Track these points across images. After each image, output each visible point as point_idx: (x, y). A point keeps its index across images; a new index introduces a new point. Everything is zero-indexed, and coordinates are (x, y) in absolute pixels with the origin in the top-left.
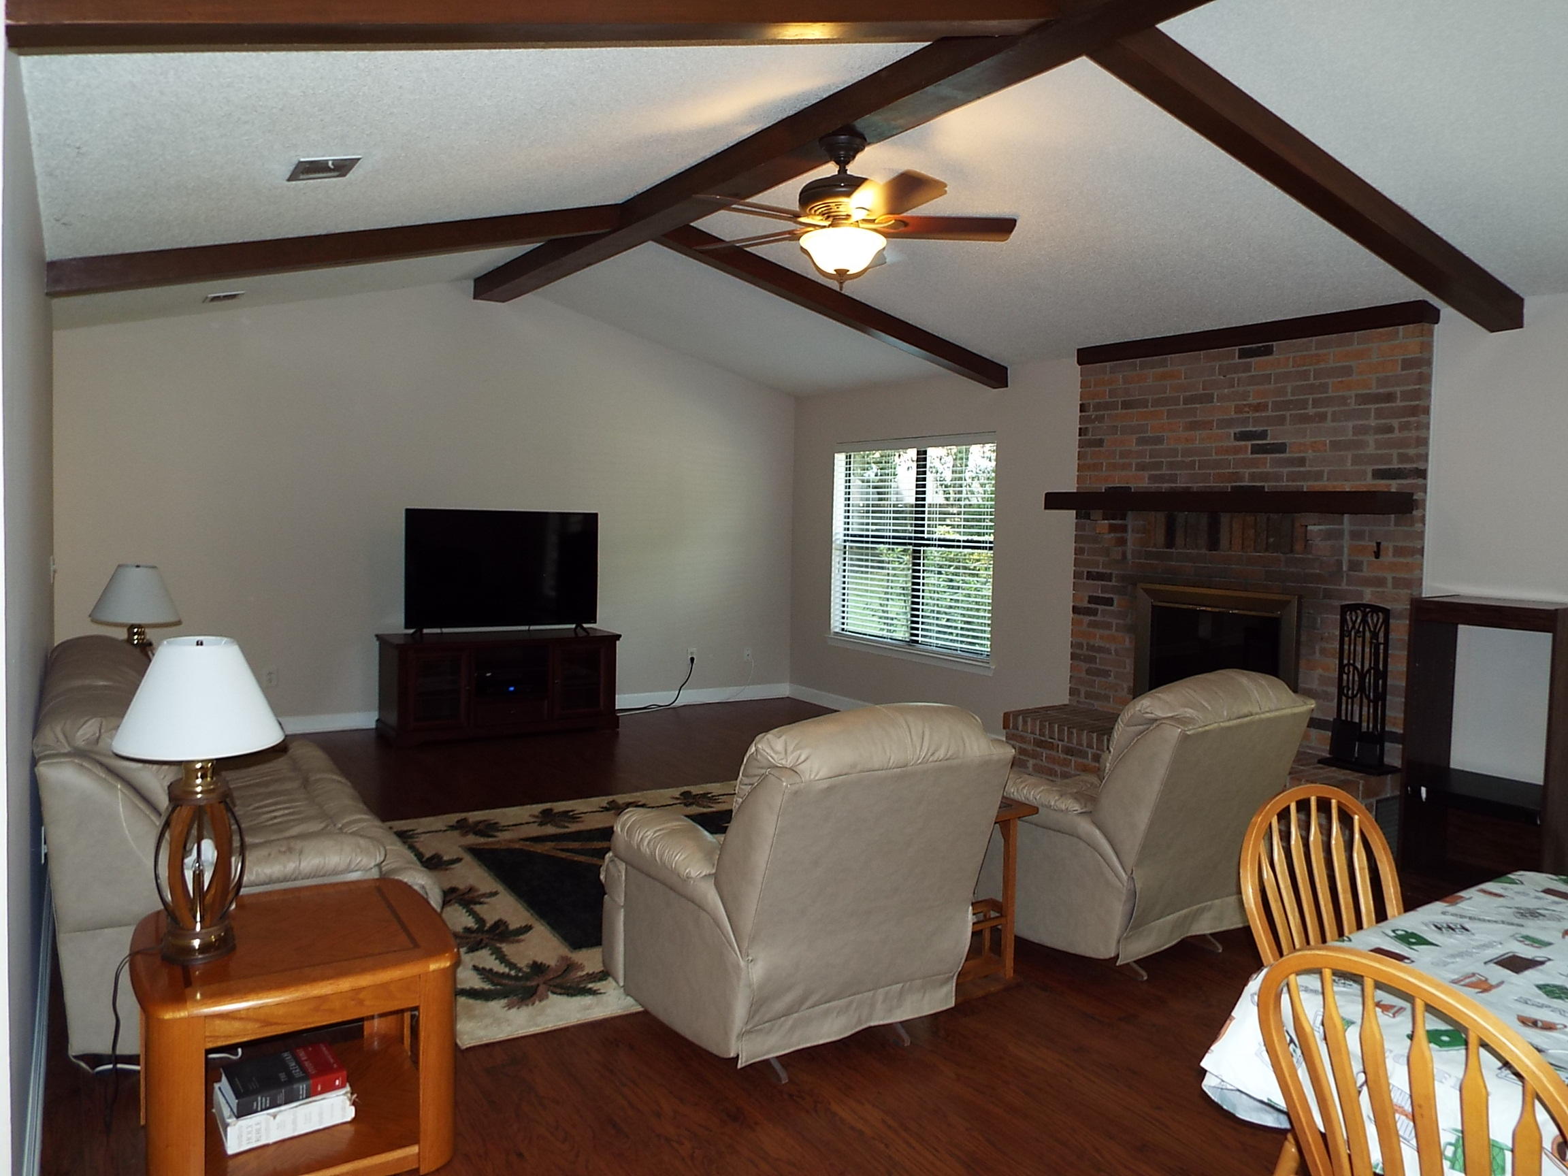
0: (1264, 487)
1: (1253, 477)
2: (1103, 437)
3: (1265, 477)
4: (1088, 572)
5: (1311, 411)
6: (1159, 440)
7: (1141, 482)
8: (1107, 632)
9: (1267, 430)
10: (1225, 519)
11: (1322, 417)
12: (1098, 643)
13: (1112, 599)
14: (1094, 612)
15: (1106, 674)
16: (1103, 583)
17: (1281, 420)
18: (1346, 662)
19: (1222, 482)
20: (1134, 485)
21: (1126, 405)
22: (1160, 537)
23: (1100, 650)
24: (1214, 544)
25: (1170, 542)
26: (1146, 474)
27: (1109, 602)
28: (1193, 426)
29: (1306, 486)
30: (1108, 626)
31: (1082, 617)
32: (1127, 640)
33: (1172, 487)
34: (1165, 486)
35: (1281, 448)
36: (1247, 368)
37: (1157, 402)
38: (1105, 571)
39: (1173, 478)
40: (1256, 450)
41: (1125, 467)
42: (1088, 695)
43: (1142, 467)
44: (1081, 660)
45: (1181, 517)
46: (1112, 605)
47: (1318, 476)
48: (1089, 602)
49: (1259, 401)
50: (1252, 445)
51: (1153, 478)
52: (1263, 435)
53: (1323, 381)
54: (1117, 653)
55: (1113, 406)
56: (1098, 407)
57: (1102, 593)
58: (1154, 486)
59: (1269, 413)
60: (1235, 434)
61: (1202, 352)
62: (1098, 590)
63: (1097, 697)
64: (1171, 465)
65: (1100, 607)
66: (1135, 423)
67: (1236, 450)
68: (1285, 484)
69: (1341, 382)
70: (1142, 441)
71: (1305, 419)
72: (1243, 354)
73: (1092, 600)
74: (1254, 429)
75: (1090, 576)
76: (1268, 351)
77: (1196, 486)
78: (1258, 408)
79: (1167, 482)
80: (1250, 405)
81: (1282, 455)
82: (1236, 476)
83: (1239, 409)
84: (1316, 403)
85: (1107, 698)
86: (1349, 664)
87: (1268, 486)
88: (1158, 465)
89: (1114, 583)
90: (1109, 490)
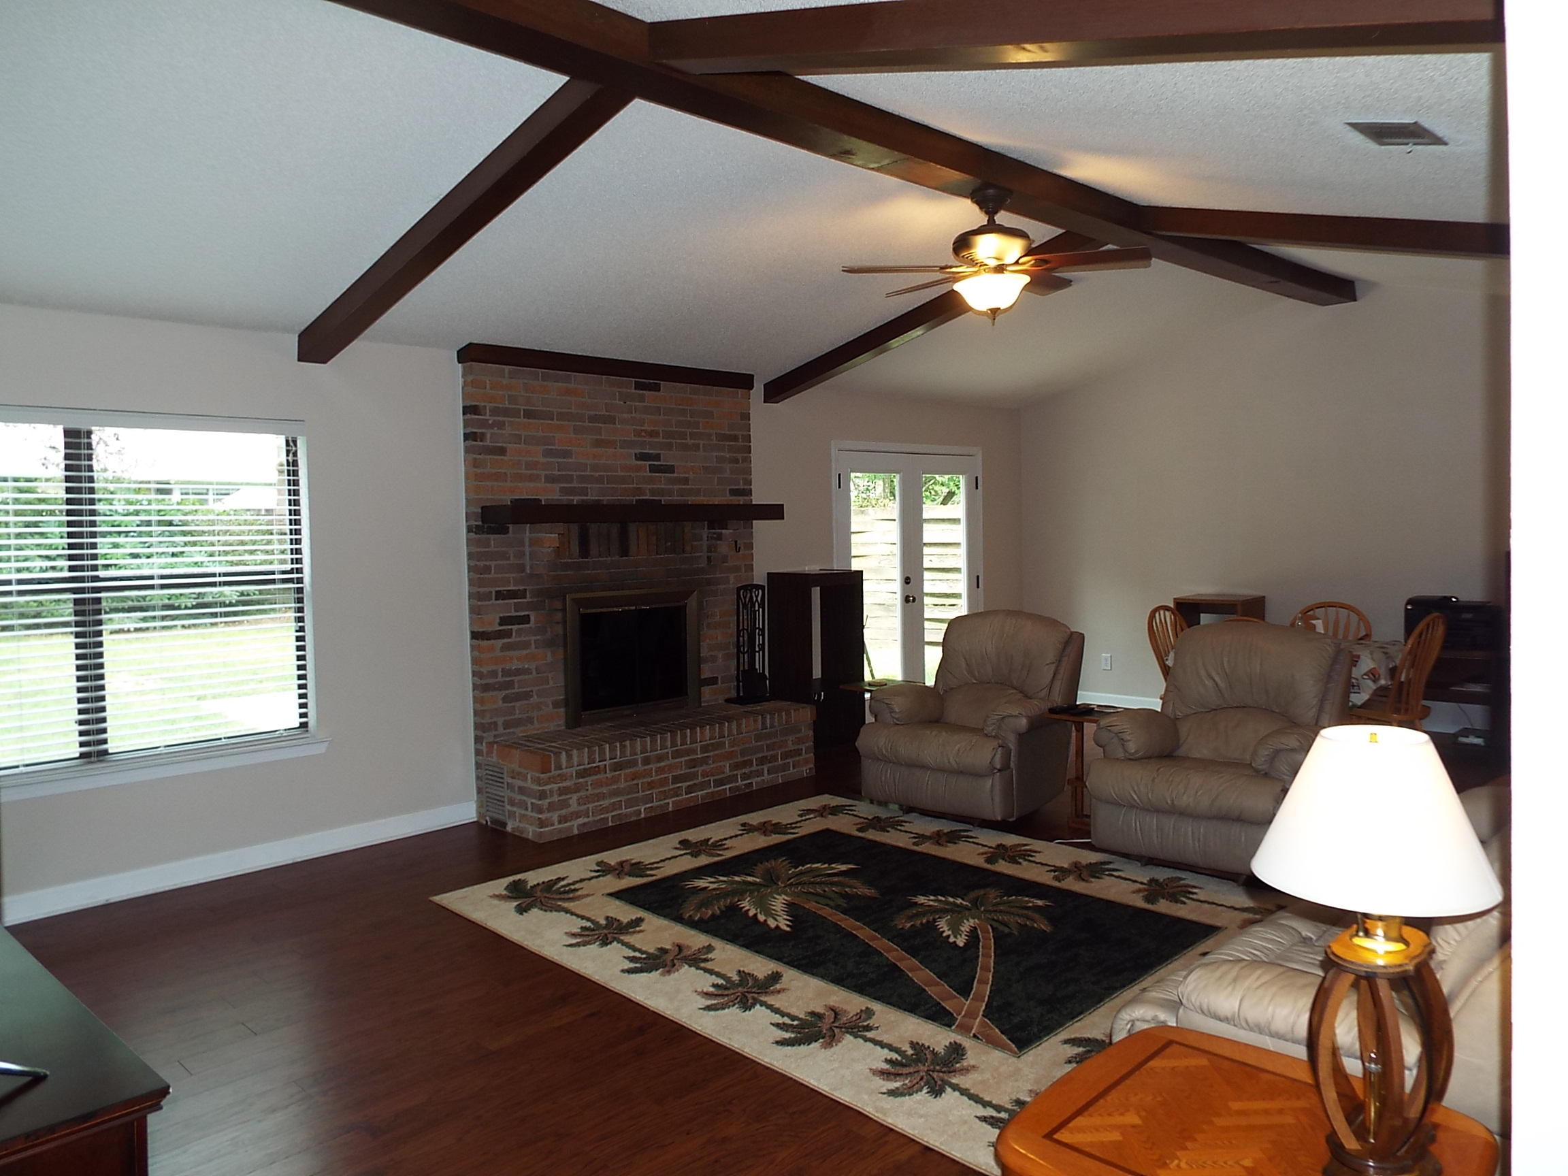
0: (661, 501)
1: (653, 492)
2: (504, 445)
3: (662, 492)
4: (496, 592)
5: (690, 442)
6: (566, 454)
7: (549, 493)
8: (525, 652)
9: (660, 454)
10: (632, 527)
11: (697, 447)
12: (515, 665)
13: (528, 615)
14: (508, 634)
15: (527, 695)
16: (516, 601)
17: (669, 447)
18: (741, 628)
19: (628, 496)
20: (544, 498)
21: (529, 414)
22: (575, 548)
23: (519, 672)
24: (625, 552)
25: (585, 551)
26: (557, 486)
27: (526, 619)
28: (599, 443)
29: (691, 500)
30: (526, 645)
31: (492, 641)
32: (549, 654)
33: (583, 500)
34: (576, 499)
35: (670, 469)
36: (642, 399)
37: (562, 416)
38: (516, 588)
39: (584, 491)
40: (653, 469)
41: (532, 478)
42: (507, 725)
43: (551, 479)
44: (495, 689)
45: (593, 528)
46: (528, 623)
47: (697, 492)
48: (500, 624)
49: (652, 428)
50: (650, 465)
51: (564, 491)
52: (658, 457)
53: (696, 419)
54: (538, 671)
55: (516, 414)
56: (495, 412)
57: (516, 611)
58: (565, 498)
59: (660, 439)
60: (636, 454)
61: (604, 377)
62: (509, 608)
63: (518, 723)
64: (582, 479)
65: (515, 627)
66: (540, 434)
67: (638, 469)
68: (676, 498)
69: (708, 422)
70: (548, 453)
71: (685, 447)
72: (639, 386)
73: (504, 621)
74: (651, 452)
75: (500, 595)
76: (657, 388)
77: (606, 499)
78: (653, 434)
79: (580, 495)
80: (645, 431)
81: (672, 475)
82: (639, 491)
83: (638, 433)
84: (692, 435)
85: (530, 720)
86: (743, 629)
87: (665, 499)
88: (569, 479)
89: (528, 599)
90: (514, 502)
